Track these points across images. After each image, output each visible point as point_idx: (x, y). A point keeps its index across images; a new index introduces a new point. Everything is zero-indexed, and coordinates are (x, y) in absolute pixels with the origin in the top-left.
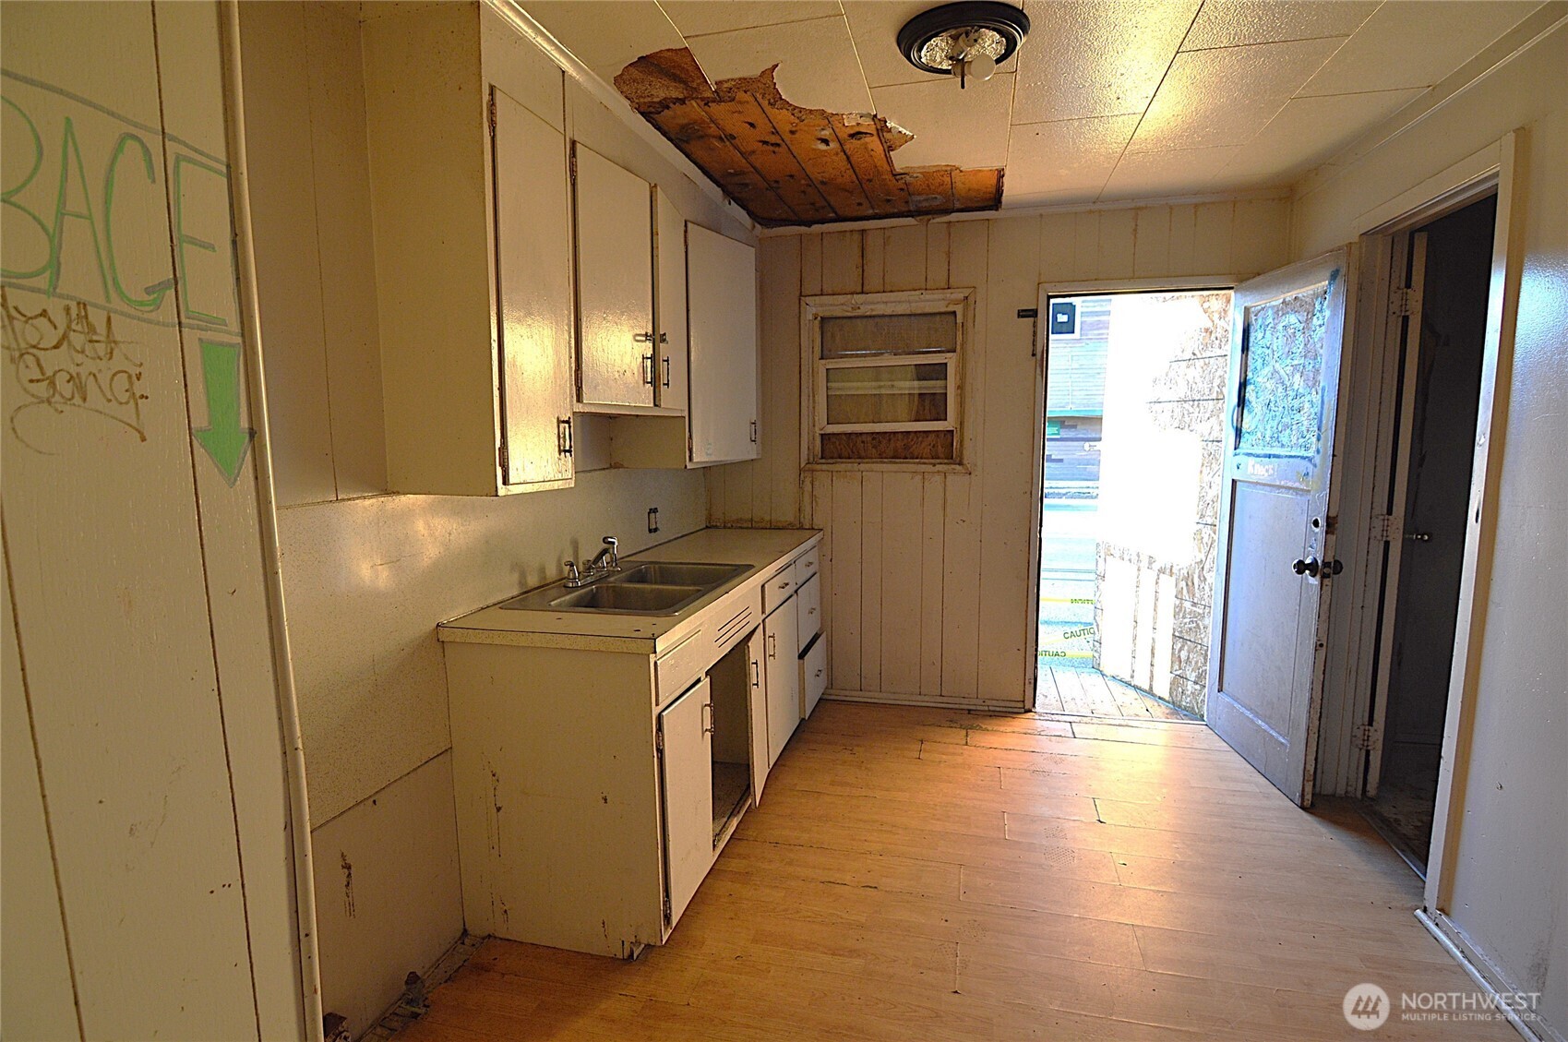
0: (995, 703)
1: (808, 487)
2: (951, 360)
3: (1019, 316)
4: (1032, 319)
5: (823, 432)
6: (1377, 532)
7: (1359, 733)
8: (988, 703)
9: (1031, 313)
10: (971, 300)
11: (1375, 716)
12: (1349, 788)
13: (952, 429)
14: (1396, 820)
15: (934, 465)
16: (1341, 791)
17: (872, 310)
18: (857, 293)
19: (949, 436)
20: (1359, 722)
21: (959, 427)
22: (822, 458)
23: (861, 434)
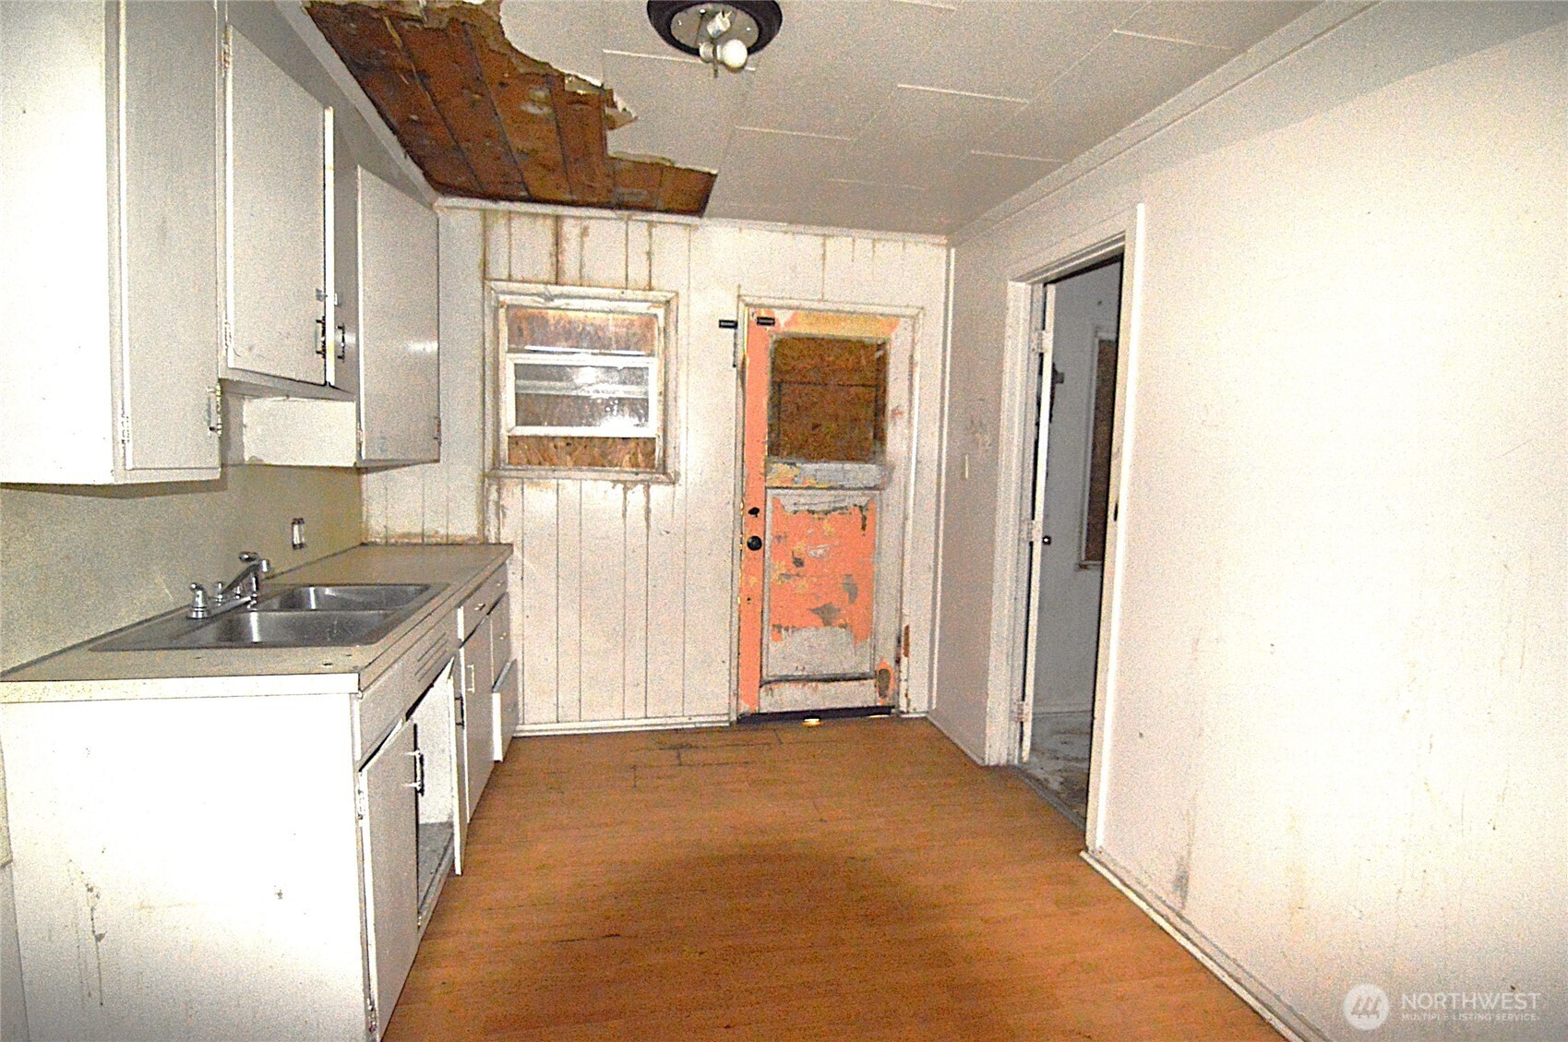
0: (702, 719)
1: (493, 496)
2: (654, 365)
3: (720, 326)
4: (732, 331)
5: (510, 434)
6: (1024, 535)
7: (1015, 708)
8: (694, 720)
9: (732, 324)
10: (673, 304)
11: (1027, 692)
12: (1011, 758)
13: (654, 436)
14: (1046, 780)
15: (637, 474)
16: (1003, 762)
17: (568, 304)
18: (551, 284)
19: (649, 444)
20: (1015, 697)
21: (661, 434)
22: (510, 463)
23: (554, 438)
